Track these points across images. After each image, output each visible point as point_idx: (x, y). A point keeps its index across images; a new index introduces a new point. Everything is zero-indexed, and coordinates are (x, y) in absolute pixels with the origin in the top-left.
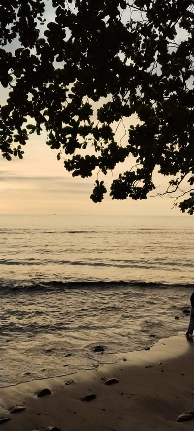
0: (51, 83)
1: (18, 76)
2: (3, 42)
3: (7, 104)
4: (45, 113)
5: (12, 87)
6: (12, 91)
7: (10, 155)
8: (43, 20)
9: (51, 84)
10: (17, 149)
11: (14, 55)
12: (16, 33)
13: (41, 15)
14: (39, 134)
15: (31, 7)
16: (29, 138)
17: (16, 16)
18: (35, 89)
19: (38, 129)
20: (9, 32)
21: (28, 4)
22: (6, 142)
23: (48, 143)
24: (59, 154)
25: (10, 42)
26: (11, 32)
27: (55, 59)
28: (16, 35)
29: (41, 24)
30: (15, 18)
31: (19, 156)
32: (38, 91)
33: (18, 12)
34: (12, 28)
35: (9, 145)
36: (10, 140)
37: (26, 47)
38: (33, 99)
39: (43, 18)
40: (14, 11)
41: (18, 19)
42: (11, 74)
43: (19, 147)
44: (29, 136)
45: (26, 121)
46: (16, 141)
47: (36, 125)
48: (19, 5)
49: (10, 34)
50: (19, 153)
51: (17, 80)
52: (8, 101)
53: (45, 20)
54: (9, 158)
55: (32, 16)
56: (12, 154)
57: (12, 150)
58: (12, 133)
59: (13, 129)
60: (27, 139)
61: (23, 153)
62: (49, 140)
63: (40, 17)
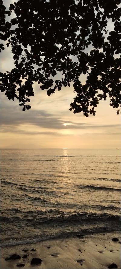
0: (113, 68)
1: (92, 66)
2: (83, 48)
3: (86, 84)
4: (109, 86)
5: (89, 73)
6: (89, 76)
7: (88, 113)
8: (106, 31)
10: (92, 109)
11: (89, 55)
12: (91, 41)
13: (105, 28)
14: (105, 99)
15: (99, 25)
17: (91, 31)
18: (102, 73)
19: (104, 97)
20: (86, 42)
21: (98, 23)
22: (85, 106)
23: (111, 105)
24: (118, 110)
25: (87, 47)
26: (88, 41)
27: (115, 53)
28: (90, 42)
29: (105, 33)
30: (90, 33)
31: (93, 114)
32: (104, 73)
34: (88, 39)
35: (87, 108)
36: (88, 105)
37: (96, 48)
38: (101, 79)
41: (91, 33)
42: (88, 66)
43: (93, 108)
44: (99, 101)
45: (97, 92)
46: (91, 105)
48: (92, 25)
49: (87, 42)
50: (93, 112)
51: (92, 69)
52: (86, 82)
53: (108, 31)
54: (87, 116)
55: (100, 29)
57: (89, 110)
58: (89, 101)
59: (89, 98)
60: (98, 103)
61: (95, 112)
62: (112, 102)
63: (105, 29)
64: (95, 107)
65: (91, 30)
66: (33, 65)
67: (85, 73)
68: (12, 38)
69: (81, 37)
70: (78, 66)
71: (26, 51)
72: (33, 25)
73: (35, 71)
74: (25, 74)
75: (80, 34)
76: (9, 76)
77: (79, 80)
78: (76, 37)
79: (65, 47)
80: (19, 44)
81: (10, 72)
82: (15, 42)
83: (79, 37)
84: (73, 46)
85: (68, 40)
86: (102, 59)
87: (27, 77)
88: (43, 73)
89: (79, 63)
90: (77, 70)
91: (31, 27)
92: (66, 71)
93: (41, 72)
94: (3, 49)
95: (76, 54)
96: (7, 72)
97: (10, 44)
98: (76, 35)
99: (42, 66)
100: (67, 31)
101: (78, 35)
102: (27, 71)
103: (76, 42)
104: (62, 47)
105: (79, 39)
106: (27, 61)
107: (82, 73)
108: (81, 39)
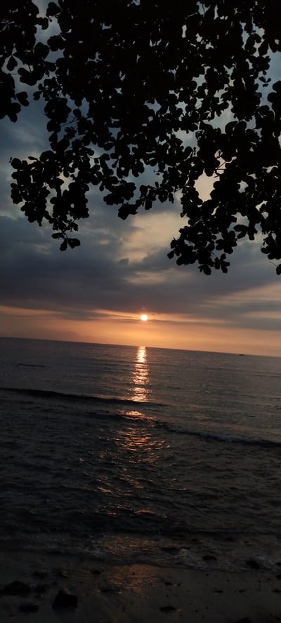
0: (275, 166)
1: (227, 159)
2: (209, 115)
3: (210, 198)
4: (263, 208)
5: (218, 175)
6: (219, 180)
7: (210, 267)
8: (266, 80)
9: (274, 168)
10: (219, 259)
11: (223, 132)
12: (228, 101)
13: (265, 73)
14: (252, 238)
15: (250, 64)
16: (238, 245)
17: (230, 78)
18: (251, 175)
19: (251, 231)
21: (247, 60)
22: (205, 250)
23: (264, 250)
24: (280, 266)
25: (219, 114)
26: (221, 102)
28: (228, 105)
29: (264, 86)
30: (227, 82)
31: (222, 269)
32: (255, 178)
33: (232, 74)
34: (223, 96)
35: (209, 255)
36: (211, 247)
37: (240, 119)
38: (246, 189)
39: (267, 77)
40: (227, 72)
41: (231, 83)
42: (218, 157)
43: (223, 256)
45: (234, 220)
46: (218, 248)
47: (248, 225)
48: (233, 64)
49: (219, 104)
50: (222, 265)
51: (226, 165)
52: (211, 194)
53: (269, 80)
54: (208, 272)
55: (252, 76)
56: (212, 266)
57: (213, 260)
58: (215, 238)
59: (216, 233)
60: (236, 245)
61: (228, 264)
62: (266, 245)
63: (263, 76)
64: (227, 254)
65: (230, 75)
67: (209, 174)
68: (47, 82)
69: (206, 91)
70: (196, 156)
71: (77, 113)
72: (97, 55)
73: (96, 160)
74: (71, 165)
75: (204, 84)
76: (33, 168)
77: (195, 189)
78: (196, 90)
79: (168, 112)
80: (62, 96)
81: (36, 159)
82: (53, 90)
83: (201, 89)
84: (187, 108)
85: (177, 95)
86: (253, 146)
88: (114, 166)
89: (198, 149)
90: (193, 165)
91: (94, 58)
92: (167, 167)
93: (110, 163)
94: (26, 104)
95: (193, 128)
96: (31, 158)
97: (41, 95)
98: (195, 84)
99: (113, 151)
100: (176, 74)
101: (201, 85)
102: (76, 159)
103: (195, 101)
104: (162, 111)
105: (201, 94)
106: (78, 137)
107: (204, 173)
108: (207, 94)
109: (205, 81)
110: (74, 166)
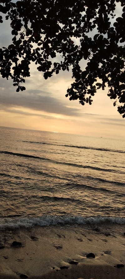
1: (94, 52)
2: (87, 30)
3: (85, 70)
4: (109, 76)
5: (90, 59)
6: (90, 62)
7: (84, 102)
8: (114, 15)
9: (115, 57)
10: (88, 98)
11: (93, 40)
12: (96, 24)
13: (113, 12)
14: (103, 89)
15: (107, 7)
16: (97, 92)
17: (97, 13)
18: (104, 60)
19: (103, 86)
20: (91, 24)
21: (105, 5)
22: (82, 94)
23: (108, 95)
24: (115, 102)
25: (91, 30)
26: (92, 24)
27: (119, 41)
28: (95, 26)
29: (112, 18)
30: (96, 15)
31: (89, 103)
32: (106, 61)
33: (98, 11)
34: (94, 22)
35: (84, 96)
36: (85, 93)
37: (101, 33)
38: (102, 66)
41: (98, 16)
42: (90, 51)
43: (90, 97)
44: (97, 90)
45: (96, 80)
46: (88, 93)
47: (102, 83)
48: (99, 7)
50: (90, 101)
51: (94, 55)
52: (86, 68)
53: (115, 15)
54: (83, 104)
55: (107, 13)
56: (85, 101)
57: (86, 99)
58: (87, 88)
59: (88, 86)
60: (96, 92)
61: (92, 101)
62: (110, 93)
63: (112, 13)
64: (92, 96)
65: (97, 11)
66: (32, 43)
67: (86, 59)
68: (12, 11)
69: (86, 19)
70: (80, 50)
71: (26, 26)
73: (34, 50)
74: (22, 52)
75: (85, 15)
76: (5, 52)
77: (79, 65)
78: (81, 18)
79: (68, 28)
80: (19, 18)
81: (6, 48)
82: (15, 15)
83: (84, 18)
84: (77, 27)
85: (73, 20)
86: (106, 46)
87: (25, 55)
88: (42, 53)
89: (81, 47)
90: (78, 54)
92: (67, 54)
93: (40, 52)
94: (2, 22)
95: (79, 36)
96: (4, 48)
97: (9, 17)
98: (81, 15)
99: (42, 46)
100: (72, 10)
101: (84, 16)
102: (25, 49)
103: (80, 24)
104: (65, 27)
105: (83, 20)
106: (26, 38)
107: (83, 58)
108: (86, 20)
109: (85, 14)
110: (24, 52)
